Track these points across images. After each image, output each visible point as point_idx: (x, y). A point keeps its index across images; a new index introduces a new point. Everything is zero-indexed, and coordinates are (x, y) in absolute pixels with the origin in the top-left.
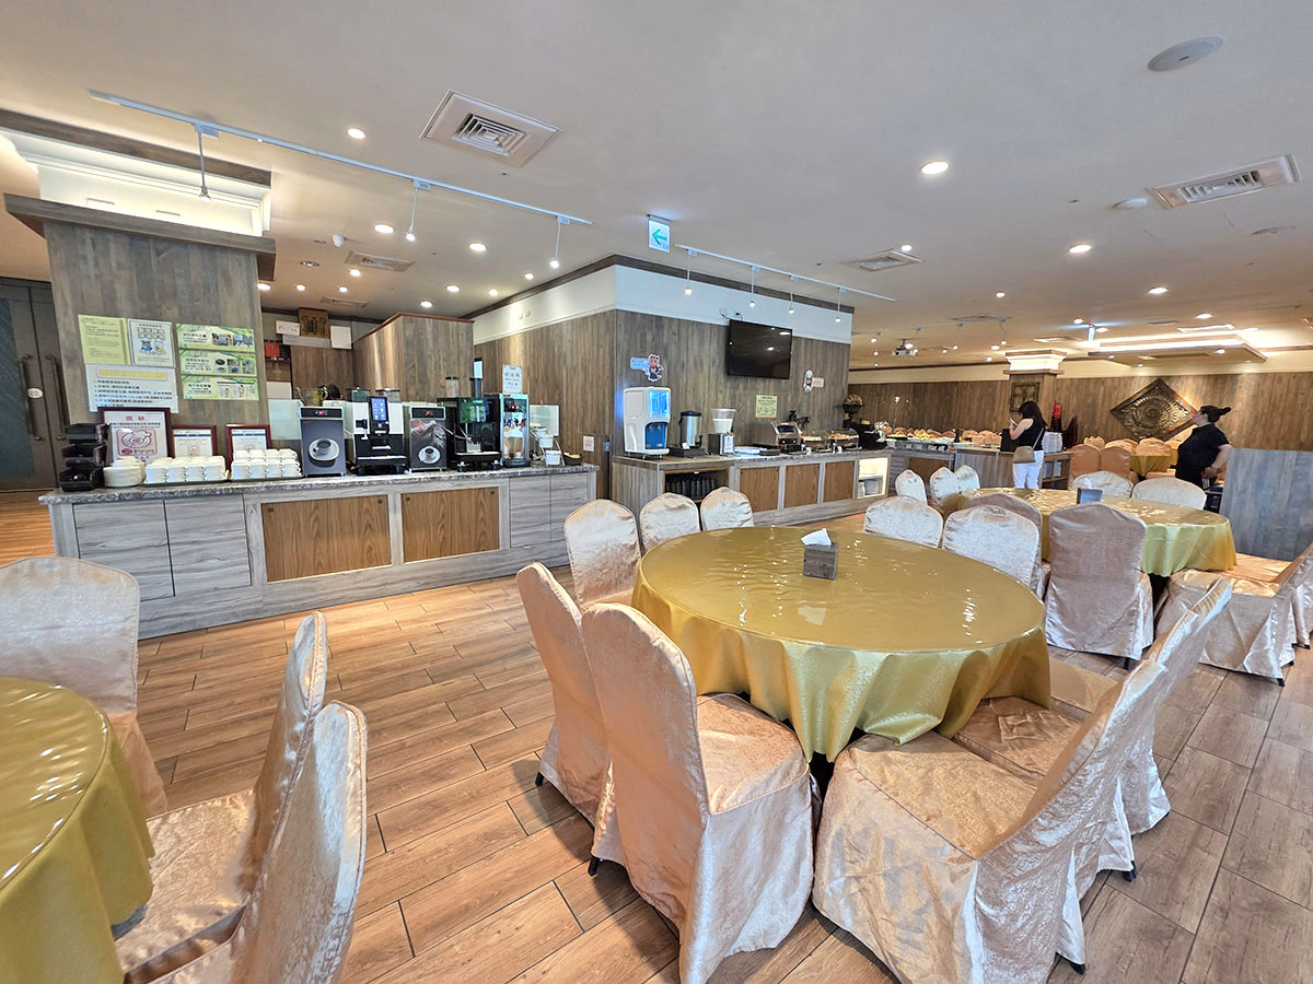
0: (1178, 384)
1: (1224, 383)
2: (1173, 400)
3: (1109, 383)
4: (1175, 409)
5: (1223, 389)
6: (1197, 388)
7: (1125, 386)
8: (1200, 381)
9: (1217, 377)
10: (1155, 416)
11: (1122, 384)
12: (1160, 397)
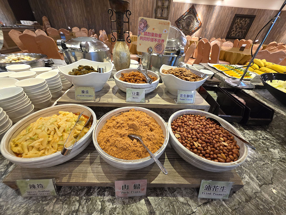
0: (198, 9)
4: (195, 22)
5: (210, 12)
6: (203, 12)
7: (181, 8)
8: (205, 8)
10: (189, 25)
12: (192, 15)
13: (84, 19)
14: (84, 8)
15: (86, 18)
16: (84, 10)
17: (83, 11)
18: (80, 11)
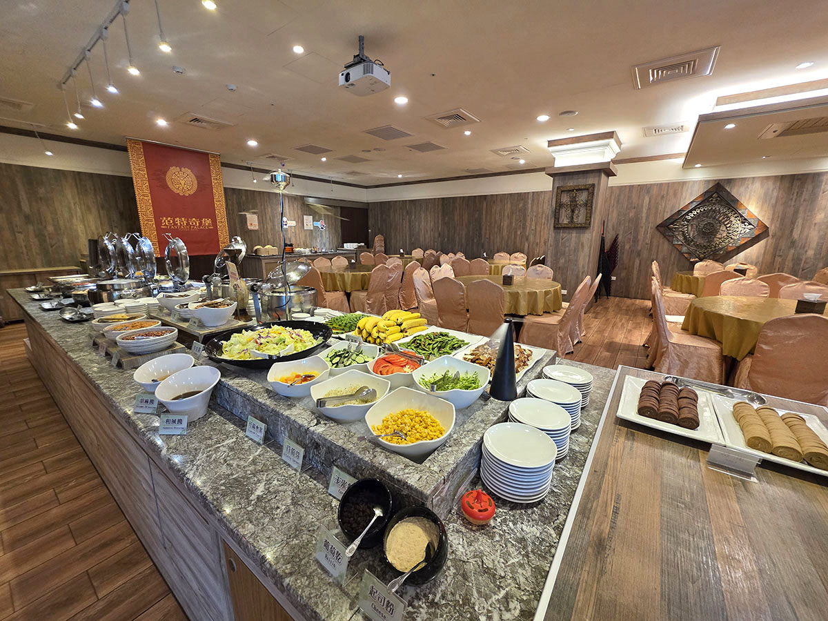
0: (742, 189)
1: (802, 186)
2: (735, 211)
3: (655, 191)
4: (736, 223)
5: (799, 194)
6: (766, 194)
7: (675, 194)
8: (770, 185)
9: (793, 178)
10: (709, 232)
11: (671, 192)
12: (717, 207)
13: (437, 235)
14: (440, 218)
15: (439, 234)
16: (440, 221)
17: (438, 222)
18: (433, 223)
